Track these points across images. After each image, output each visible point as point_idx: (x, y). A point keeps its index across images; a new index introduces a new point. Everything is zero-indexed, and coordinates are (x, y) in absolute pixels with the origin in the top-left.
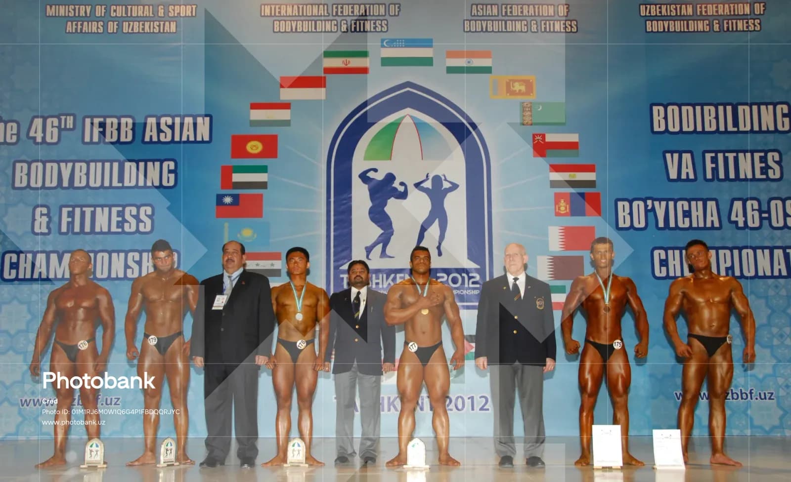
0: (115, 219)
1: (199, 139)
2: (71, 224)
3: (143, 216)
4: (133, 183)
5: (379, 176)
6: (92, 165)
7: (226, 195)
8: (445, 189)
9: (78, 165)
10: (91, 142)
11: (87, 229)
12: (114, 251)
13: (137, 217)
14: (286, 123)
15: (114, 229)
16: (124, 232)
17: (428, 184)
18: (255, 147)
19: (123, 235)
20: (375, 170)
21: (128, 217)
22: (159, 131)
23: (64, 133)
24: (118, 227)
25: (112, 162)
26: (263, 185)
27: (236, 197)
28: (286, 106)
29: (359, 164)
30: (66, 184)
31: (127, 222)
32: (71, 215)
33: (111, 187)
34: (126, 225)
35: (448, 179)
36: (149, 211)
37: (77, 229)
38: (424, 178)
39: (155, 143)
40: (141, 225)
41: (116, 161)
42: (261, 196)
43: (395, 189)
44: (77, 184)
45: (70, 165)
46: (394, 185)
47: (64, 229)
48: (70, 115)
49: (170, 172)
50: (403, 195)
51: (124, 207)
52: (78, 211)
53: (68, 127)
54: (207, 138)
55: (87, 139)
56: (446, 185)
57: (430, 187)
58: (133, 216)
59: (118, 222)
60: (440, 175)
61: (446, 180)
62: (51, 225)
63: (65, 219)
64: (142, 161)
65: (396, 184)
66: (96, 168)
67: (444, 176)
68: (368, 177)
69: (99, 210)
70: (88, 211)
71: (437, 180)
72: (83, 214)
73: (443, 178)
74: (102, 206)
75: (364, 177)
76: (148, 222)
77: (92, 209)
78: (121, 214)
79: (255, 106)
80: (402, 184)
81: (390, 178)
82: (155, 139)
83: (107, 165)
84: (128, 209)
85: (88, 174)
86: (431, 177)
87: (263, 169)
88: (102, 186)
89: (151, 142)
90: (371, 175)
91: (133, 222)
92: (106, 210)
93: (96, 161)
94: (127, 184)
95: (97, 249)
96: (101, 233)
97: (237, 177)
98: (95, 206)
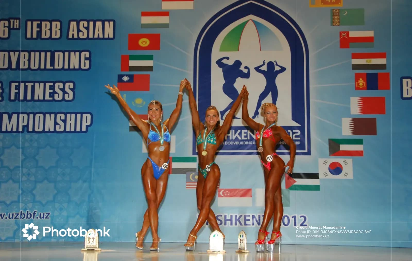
0: (48, 91)
1: (106, 36)
2: (17, 94)
3: (67, 89)
4: (61, 67)
5: (230, 62)
6: (32, 54)
7: (125, 75)
8: (276, 71)
9: (22, 54)
10: (32, 38)
11: (29, 97)
12: (48, 113)
13: (63, 90)
14: (166, 26)
15: (47, 98)
16: (54, 100)
17: (264, 68)
18: (144, 42)
19: (54, 102)
20: (228, 58)
21: (57, 89)
22: (79, 31)
23: (12, 31)
24: (50, 96)
25: (46, 52)
26: (150, 69)
27: (131, 77)
28: (166, 14)
29: (216, 54)
30: (14, 66)
31: (57, 93)
32: (18, 88)
33: (45, 69)
34: (56, 96)
35: (279, 64)
36: (72, 85)
37: (22, 97)
38: (262, 64)
39: (76, 39)
40: (66, 95)
41: (49, 51)
42: (148, 76)
43: (242, 71)
44: (22, 66)
45: (17, 53)
46: (240, 69)
47: (13, 97)
48: (17, 19)
49: (86, 59)
50: (247, 76)
51: (54, 83)
52: (22, 85)
53: (15, 27)
54: (111, 36)
55: (29, 36)
56: (277, 68)
57: (266, 70)
58: (61, 89)
59: (50, 93)
60: (273, 61)
61: (277, 65)
62: (4, 95)
63: (13, 91)
64: (66, 51)
65: (242, 68)
66: (35, 56)
67: (276, 62)
68: (223, 63)
69: (37, 85)
70: (29, 85)
71: (271, 65)
72: (26, 87)
73: (275, 63)
74: (39, 82)
75: (219, 63)
76: (71, 93)
77: (33, 84)
78: (52, 88)
79: (145, 14)
80: (246, 68)
81: (238, 63)
82: (76, 36)
83: (43, 54)
84: (57, 85)
85: (29, 60)
86: (266, 64)
87: (150, 58)
88: (39, 69)
89: (73, 38)
90: (224, 61)
91: (61, 93)
92: (42, 85)
93: (35, 51)
94: (56, 67)
95: (35, 111)
96: (39, 100)
97: (132, 63)
98: (34, 82)
